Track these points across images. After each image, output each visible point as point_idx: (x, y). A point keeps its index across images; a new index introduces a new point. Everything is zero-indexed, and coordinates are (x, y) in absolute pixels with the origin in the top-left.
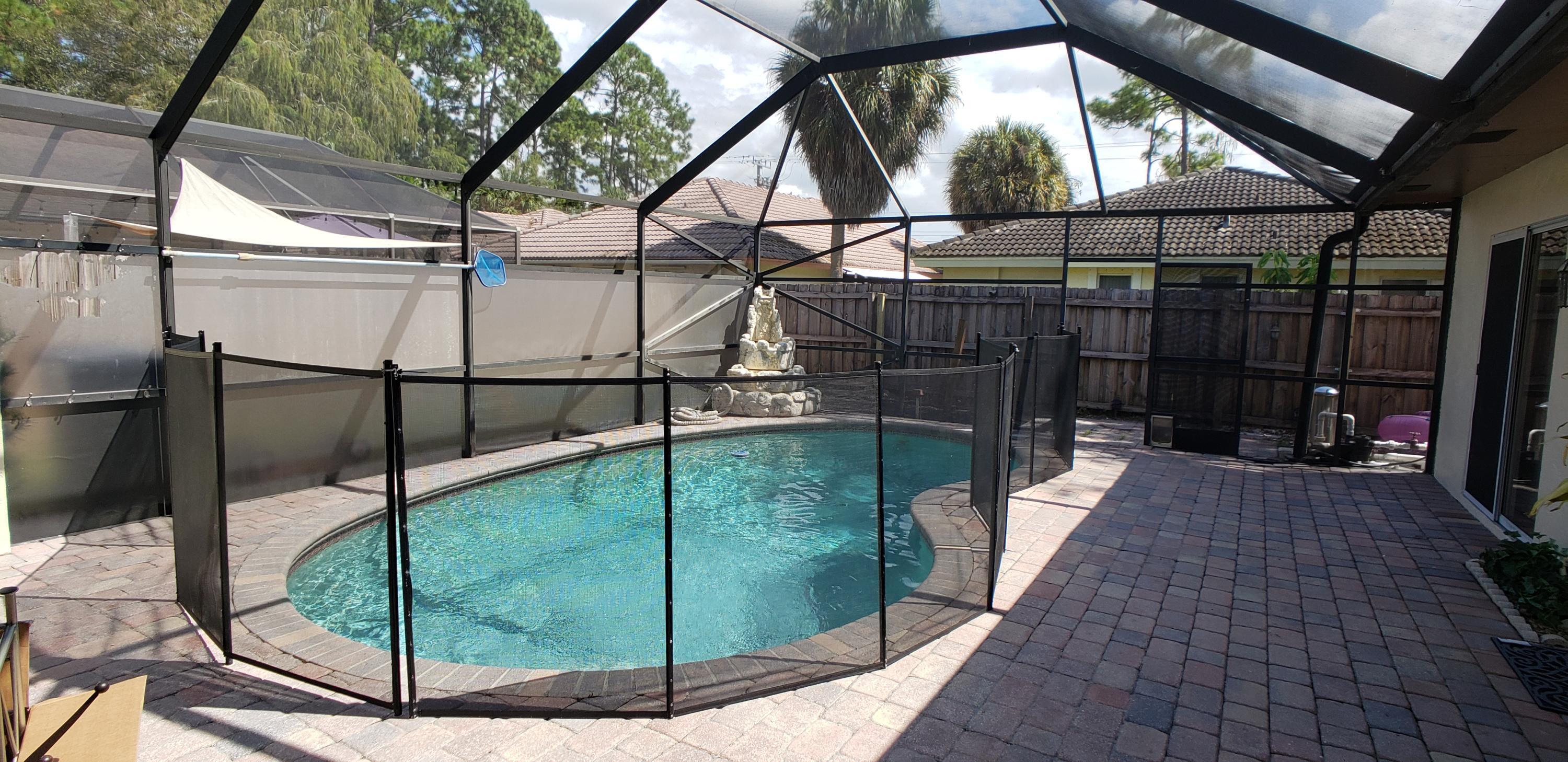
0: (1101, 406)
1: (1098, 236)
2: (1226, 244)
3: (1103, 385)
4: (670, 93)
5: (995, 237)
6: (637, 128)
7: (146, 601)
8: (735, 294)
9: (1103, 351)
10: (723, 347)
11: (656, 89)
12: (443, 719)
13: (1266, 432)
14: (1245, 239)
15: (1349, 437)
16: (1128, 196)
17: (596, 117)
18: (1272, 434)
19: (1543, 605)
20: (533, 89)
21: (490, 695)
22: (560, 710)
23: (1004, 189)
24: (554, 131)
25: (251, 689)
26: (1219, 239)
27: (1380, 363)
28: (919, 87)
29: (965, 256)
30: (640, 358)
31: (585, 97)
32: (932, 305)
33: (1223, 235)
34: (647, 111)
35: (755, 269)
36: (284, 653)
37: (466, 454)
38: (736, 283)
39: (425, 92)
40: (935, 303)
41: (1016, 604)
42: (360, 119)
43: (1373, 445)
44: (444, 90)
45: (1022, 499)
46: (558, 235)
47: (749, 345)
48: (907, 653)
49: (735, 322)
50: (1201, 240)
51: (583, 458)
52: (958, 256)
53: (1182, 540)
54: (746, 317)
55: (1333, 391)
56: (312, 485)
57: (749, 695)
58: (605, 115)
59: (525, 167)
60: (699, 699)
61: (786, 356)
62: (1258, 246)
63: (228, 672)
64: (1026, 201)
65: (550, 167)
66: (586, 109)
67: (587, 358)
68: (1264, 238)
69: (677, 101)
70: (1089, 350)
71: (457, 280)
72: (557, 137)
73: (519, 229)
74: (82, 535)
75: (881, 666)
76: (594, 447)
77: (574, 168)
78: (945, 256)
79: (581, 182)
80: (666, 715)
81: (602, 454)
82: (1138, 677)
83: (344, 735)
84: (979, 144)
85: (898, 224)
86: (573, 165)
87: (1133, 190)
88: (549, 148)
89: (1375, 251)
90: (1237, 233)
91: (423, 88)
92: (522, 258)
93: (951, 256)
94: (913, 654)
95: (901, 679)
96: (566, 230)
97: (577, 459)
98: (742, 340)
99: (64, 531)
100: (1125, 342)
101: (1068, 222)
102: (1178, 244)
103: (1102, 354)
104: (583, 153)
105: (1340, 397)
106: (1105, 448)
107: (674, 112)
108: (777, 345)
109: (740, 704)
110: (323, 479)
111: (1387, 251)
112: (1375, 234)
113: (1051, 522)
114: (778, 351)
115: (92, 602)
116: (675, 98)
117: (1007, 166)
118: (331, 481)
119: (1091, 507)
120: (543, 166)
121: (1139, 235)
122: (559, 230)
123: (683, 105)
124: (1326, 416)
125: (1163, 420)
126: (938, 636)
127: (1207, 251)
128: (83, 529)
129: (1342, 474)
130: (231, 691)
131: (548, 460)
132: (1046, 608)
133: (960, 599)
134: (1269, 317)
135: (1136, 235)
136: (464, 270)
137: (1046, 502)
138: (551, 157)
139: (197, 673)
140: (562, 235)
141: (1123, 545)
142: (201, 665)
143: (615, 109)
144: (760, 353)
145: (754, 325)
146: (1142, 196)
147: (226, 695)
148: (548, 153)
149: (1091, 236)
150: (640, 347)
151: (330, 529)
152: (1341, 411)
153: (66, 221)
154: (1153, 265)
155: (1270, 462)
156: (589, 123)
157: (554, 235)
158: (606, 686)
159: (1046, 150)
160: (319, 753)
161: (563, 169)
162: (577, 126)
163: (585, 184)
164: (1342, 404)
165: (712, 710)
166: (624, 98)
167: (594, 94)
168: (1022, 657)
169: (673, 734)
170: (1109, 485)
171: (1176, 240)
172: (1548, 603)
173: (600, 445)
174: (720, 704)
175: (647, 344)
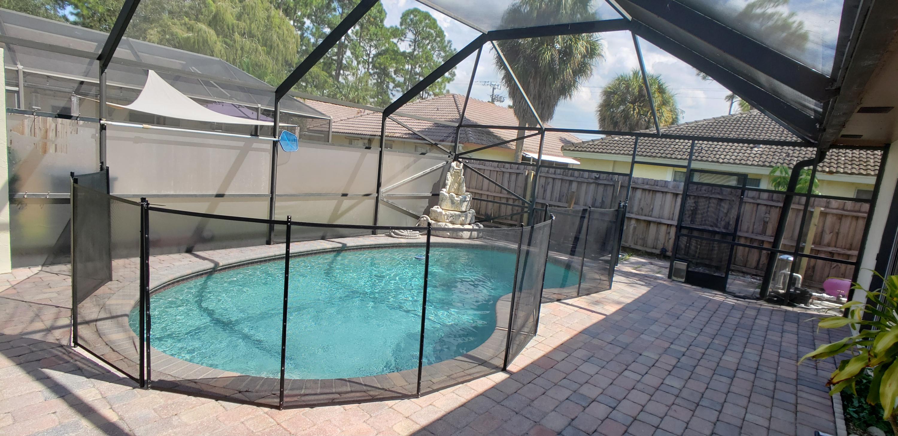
0: (654, 251)
1: (677, 146)
2: (756, 159)
3: (657, 239)
4: (446, 42)
5: (614, 142)
6: (425, 61)
7: (58, 307)
8: (441, 165)
9: (659, 218)
10: (430, 195)
11: (438, 39)
12: (163, 393)
13: (753, 278)
14: (769, 156)
15: (797, 289)
16: (702, 123)
17: (404, 53)
18: (757, 280)
19: (859, 415)
20: (369, 35)
21: (195, 382)
22: (226, 396)
23: (632, 112)
24: (379, 60)
25: (78, 363)
26: (752, 155)
27: (833, 244)
28: (577, 49)
29: (594, 152)
30: (377, 198)
31: (398, 42)
32: (560, 181)
33: (755, 152)
34: (433, 52)
35: (455, 152)
36: (107, 345)
37: (268, 243)
38: (442, 159)
39: (310, 34)
40: (562, 180)
41: (523, 369)
42: (265, 48)
43: (811, 295)
44: (320, 34)
45: (568, 304)
46: (366, 121)
47: (445, 195)
48: (438, 390)
49: (439, 181)
50: (740, 154)
51: (334, 251)
52: (589, 151)
53: (653, 342)
54: (446, 179)
55: (791, 259)
56: (179, 252)
57: (333, 403)
58: (409, 53)
59: (360, 80)
60: (304, 401)
61: (466, 203)
62: (776, 161)
63: (73, 351)
64: (645, 120)
65: (375, 81)
66: (398, 49)
67: (345, 195)
68: (781, 157)
69: (450, 47)
70: (651, 216)
71: (270, 147)
72: (380, 64)
73: (332, 117)
74: (50, 267)
75: (416, 396)
76: (340, 245)
77: (388, 82)
78: (581, 151)
79: (392, 90)
80: (278, 408)
81: (346, 250)
82: (570, 424)
83: (109, 394)
84: (619, 84)
85: (537, 132)
86: (388, 80)
87: (705, 120)
88: (375, 70)
89: (854, 171)
90: (764, 152)
91: (309, 32)
92: (333, 132)
93: (585, 151)
94: (440, 391)
95: (424, 406)
96: (371, 119)
97: (330, 251)
98: (442, 192)
99: (42, 263)
100: (673, 214)
101: (637, 140)
102: (725, 156)
103: (658, 220)
104: (395, 74)
105: (794, 263)
106: (643, 278)
107: (448, 53)
108: (460, 197)
109: (324, 407)
110: (185, 249)
111: (862, 171)
112: (857, 160)
113: (576, 321)
114: (460, 200)
115: (32, 304)
116: (449, 45)
117: (636, 99)
118: (189, 251)
119: (608, 314)
120: (371, 80)
121: (702, 148)
122: (367, 119)
123: (453, 50)
124: (784, 273)
125: (682, 265)
126: (462, 383)
127: (743, 162)
128: (53, 264)
129: (786, 311)
130: (68, 362)
131: (312, 251)
132: (539, 374)
133: (490, 361)
134: (764, 208)
135: (700, 148)
136: (274, 141)
137: (581, 308)
138: (376, 76)
139: (57, 350)
140: (368, 121)
141: (613, 340)
142: (62, 346)
143: (414, 50)
144: (450, 200)
145: (449, 184)
146: (711, 124)
147: (64, 365)
148: (374, 73)
149: (672, 146)
150: (378, 192)
151: (173, 278)
152: (792, 271)
153: (73, 99)
154: (685, 170)
155: (744, 298)
156: (398, 57)
157: (364, 121)
158: (258, 387)
159: (661, 90)
160: (90, 403)
161: (382, 82)
162: (391, 59)
163: (394, 92)
164: (795, 267)
165: (306, 409)
166: (419, 44)
167: (404, 41)
168: (505, 403)
169: (277, 419)
170: (629, 301)
171: (724, 153)
172: (861, 415)
173: (344, 245)
174: (312, 406)
175: (382, 190)
